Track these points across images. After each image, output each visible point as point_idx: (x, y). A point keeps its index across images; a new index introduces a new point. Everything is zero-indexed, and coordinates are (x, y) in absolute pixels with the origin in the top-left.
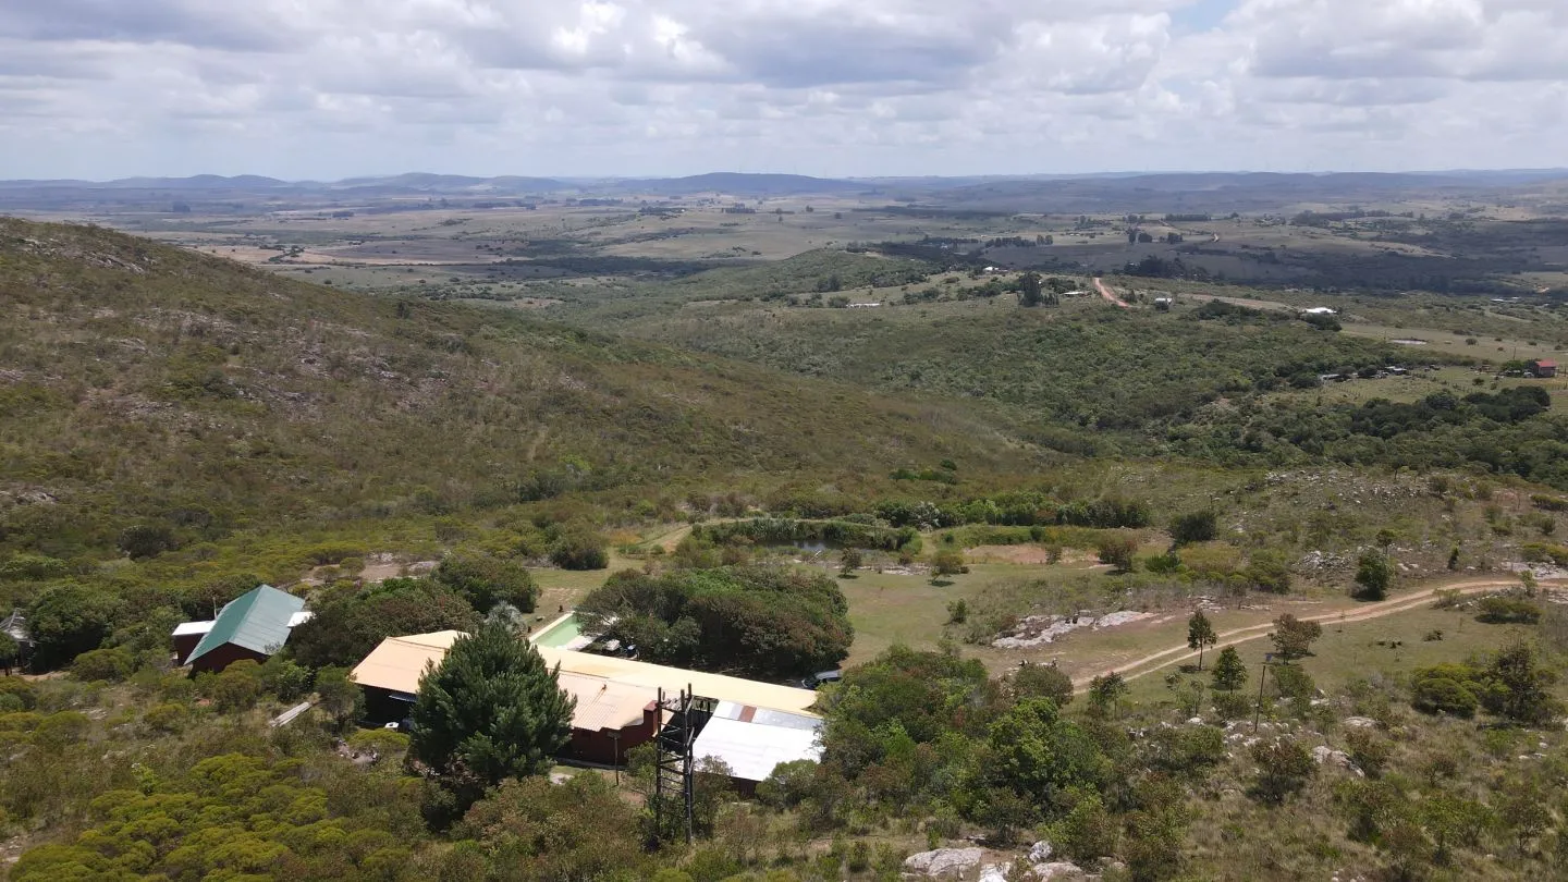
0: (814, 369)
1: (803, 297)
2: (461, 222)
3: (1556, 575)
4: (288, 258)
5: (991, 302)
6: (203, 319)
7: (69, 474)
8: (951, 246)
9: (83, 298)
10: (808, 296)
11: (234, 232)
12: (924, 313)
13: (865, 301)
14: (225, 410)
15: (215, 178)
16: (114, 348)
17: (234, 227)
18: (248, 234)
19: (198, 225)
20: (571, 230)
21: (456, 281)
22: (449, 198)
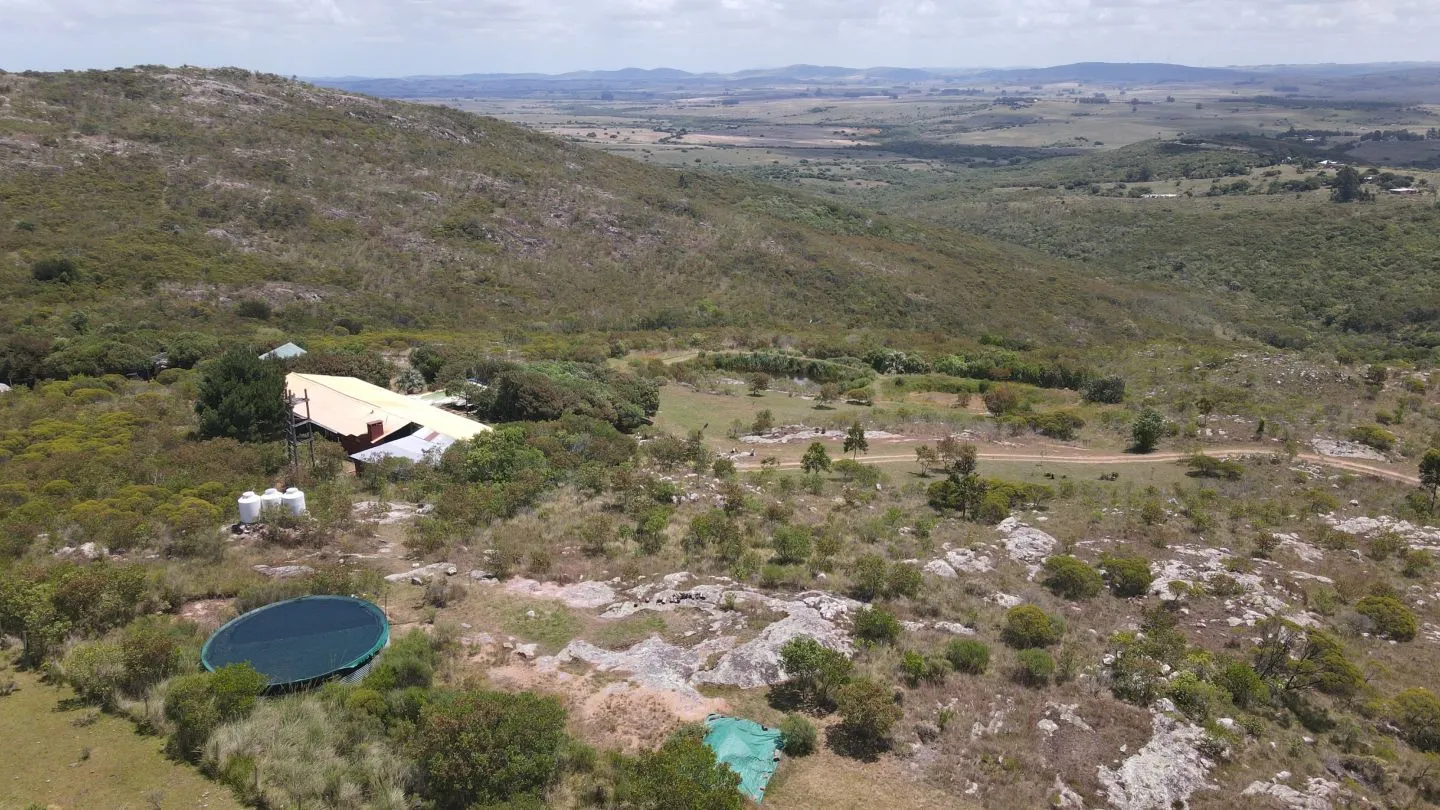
0: (1083, 255)
1: (1104, 186)
2: (826, 109)
3: (1358, 454)
4: (674, 139)
5: (1298, 197)
6: (488, 180)
7: (339, 283)
8: (1319, 139)
9: (413, 160)
10: (1111, 186)
11: (641, 117)
12: (1218, 205)
13: (1164, 192)
14: (472, 248)
15: (637, 71)
16: (415, 199)
17: (643, 113)
18: (651, 118)
19: (618, 111)
20: (924, 118)
21: (804, 163)
22: (825, 88)
